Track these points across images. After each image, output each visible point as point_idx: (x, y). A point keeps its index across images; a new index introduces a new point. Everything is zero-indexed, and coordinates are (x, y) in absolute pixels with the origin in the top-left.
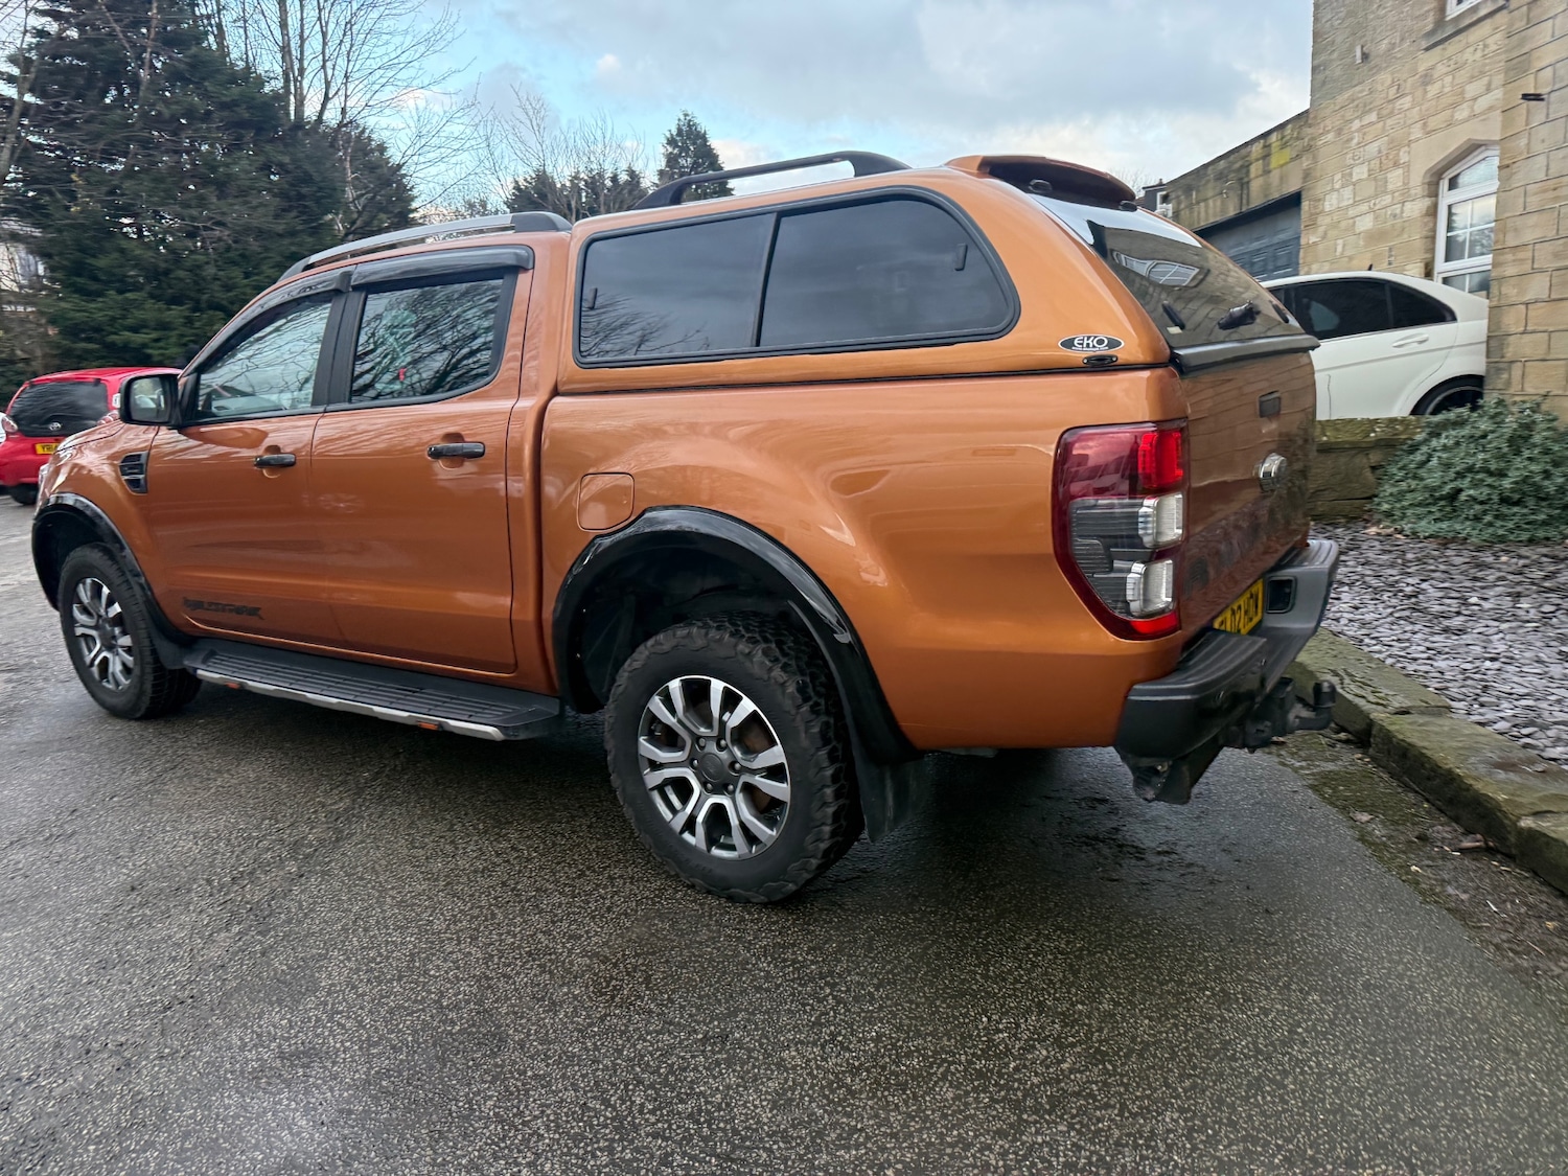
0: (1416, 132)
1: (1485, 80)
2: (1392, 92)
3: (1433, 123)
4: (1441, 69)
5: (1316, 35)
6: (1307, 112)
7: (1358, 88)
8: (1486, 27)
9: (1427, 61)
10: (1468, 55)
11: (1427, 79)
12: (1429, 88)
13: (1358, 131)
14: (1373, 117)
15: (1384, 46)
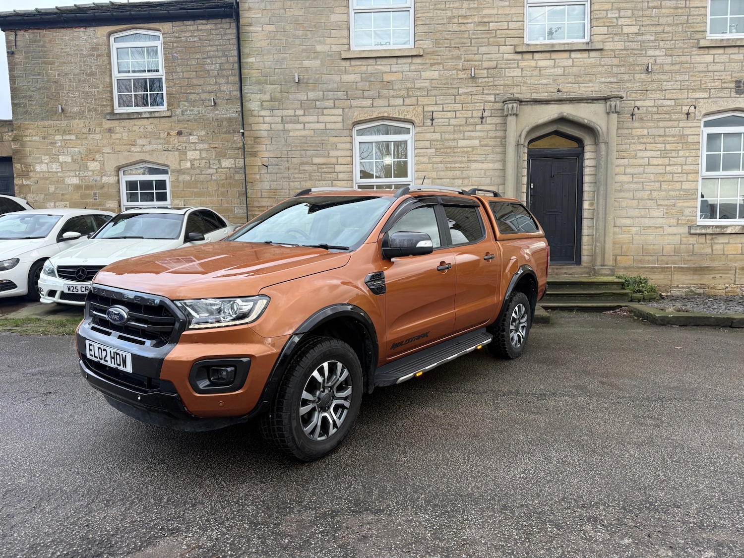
0: (107, 150)
1: (149, 140)
2: (85, 130)
3: (117, 148)
4: (118, 129)
5: (14, 90)
6: (11, 121)
7: (58, 122)
8: (145, 122)
9: (108, 124)
10: (135, 128)
11: (110, 131)
12: (112, 135)
13: (61, 141)
14: (73, 137)
15: (76, 109)
